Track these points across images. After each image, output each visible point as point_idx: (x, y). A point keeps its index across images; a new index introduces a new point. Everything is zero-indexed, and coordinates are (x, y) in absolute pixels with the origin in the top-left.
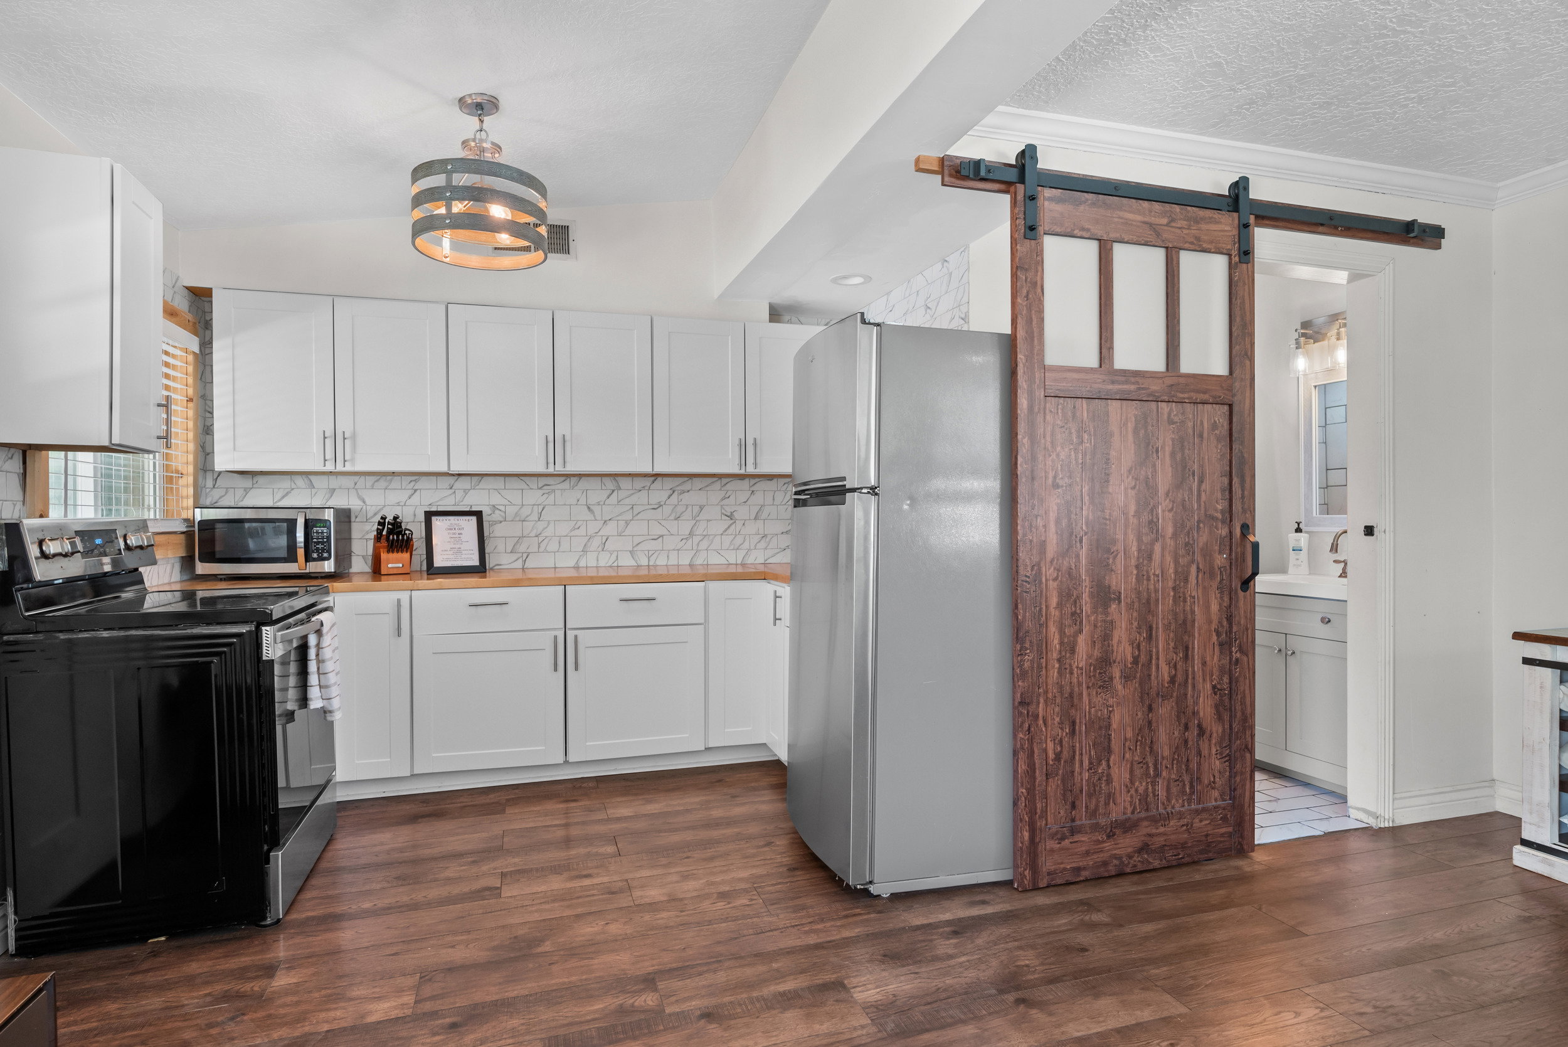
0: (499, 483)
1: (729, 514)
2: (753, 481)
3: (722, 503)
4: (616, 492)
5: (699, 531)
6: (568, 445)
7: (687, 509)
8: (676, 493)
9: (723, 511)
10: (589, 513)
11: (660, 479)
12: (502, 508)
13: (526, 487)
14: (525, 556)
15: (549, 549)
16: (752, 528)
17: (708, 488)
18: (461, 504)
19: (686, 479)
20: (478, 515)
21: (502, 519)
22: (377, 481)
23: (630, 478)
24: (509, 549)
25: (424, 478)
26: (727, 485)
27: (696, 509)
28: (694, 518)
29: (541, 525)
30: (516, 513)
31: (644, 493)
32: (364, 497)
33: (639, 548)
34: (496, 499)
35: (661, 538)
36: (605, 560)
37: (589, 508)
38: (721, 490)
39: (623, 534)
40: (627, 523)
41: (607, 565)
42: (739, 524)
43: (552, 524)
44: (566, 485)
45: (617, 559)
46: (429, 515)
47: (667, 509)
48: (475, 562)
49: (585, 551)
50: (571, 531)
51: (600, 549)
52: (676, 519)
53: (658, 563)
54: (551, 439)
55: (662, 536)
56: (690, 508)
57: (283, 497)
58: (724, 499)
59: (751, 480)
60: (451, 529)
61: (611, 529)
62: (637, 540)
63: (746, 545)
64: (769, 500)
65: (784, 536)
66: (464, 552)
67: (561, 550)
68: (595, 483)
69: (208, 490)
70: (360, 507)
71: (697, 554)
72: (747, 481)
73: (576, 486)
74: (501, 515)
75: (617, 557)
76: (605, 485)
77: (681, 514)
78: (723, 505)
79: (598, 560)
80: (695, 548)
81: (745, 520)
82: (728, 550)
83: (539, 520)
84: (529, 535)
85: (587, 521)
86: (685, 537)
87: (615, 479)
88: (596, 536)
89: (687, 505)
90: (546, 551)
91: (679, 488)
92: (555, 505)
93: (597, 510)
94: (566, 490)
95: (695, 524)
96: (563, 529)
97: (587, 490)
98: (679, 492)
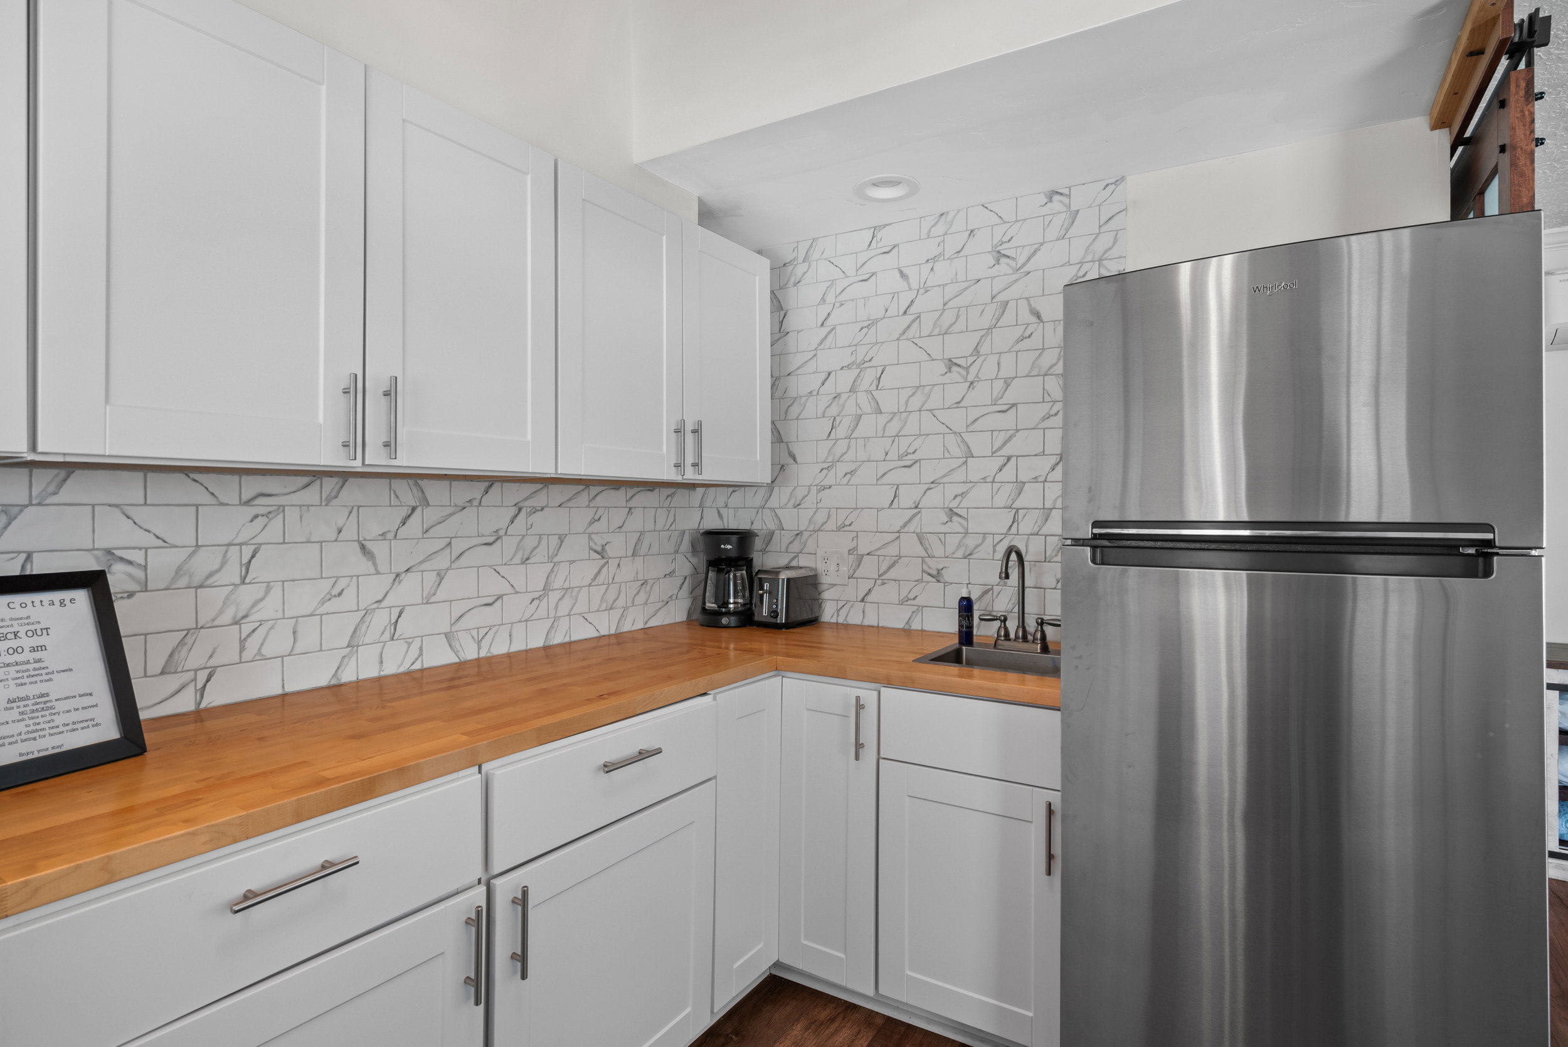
0: (130, 489)
1: (599, 549)
2: (630, 492)
3: (590, 530)
4: (418, 511)
5: (558, 580)
7: (538, 542)
8: (524, 511)
9: (592, 544)
10: (363, 559)
12: (137, 557)
13: (209, 499)
14: (202, 676)
15: (267, 651)
16: (628, 571)
17: (569, 504)
19: (539, 486)
21: (133, 587)
23: (447, 483)
24: (155, 666)
26: (598, 498)
27: (554, 541)
28: (550, 559)
29: (247, 595)
30: (179, 569)
31: (471, 513)
33: (462, 624)
35: (499, 602)
36: (396, 661)
37: (363, 547)
38: (588, 506)
39: (432, 599)
40: (441, 576)
41: (400, 671)
42: (613, 563)
43: (277, 590)
44: (311, 495)
45: (421, 654)
47: (509, 543)
49: (353, 646)
50: (323, 602)
51: (387, 636)
52: (523, 563)
53: (495, 651)
55: (500, 597)
56: (545, 539)
58: (594, 521)
59: (628, 490)
61: (410, 589)
62: (459, 608)
63: (621, 602)
64: (650, 526)
65: (668, 579)
66: (60, 706)
67: (297, 649)
68: (376, 491)
71: (555, 624)
72: (622, 491)
73: (336, 497)
74: (130, 575)
75: (421, 649)
76: (397, 497)
77: (532, 552)
78: (592, 533)
79: (382, 662)
80: (552, 615)
81: (621, 558)
82: (598, 611)
83: (243, 582)
84: (216, 623)
85: (358, 576)
86: (537, 595)
87: (417, 484)
88: (378, 608)
89: (540, 535)
90: (260, 657)
91: (529, 503)
92: (284, 543)
93: (379, 549)
94: (310, 508)
95: (552, 570)
96: (303, 599)
97: (359, 507)
98: (529, 510)
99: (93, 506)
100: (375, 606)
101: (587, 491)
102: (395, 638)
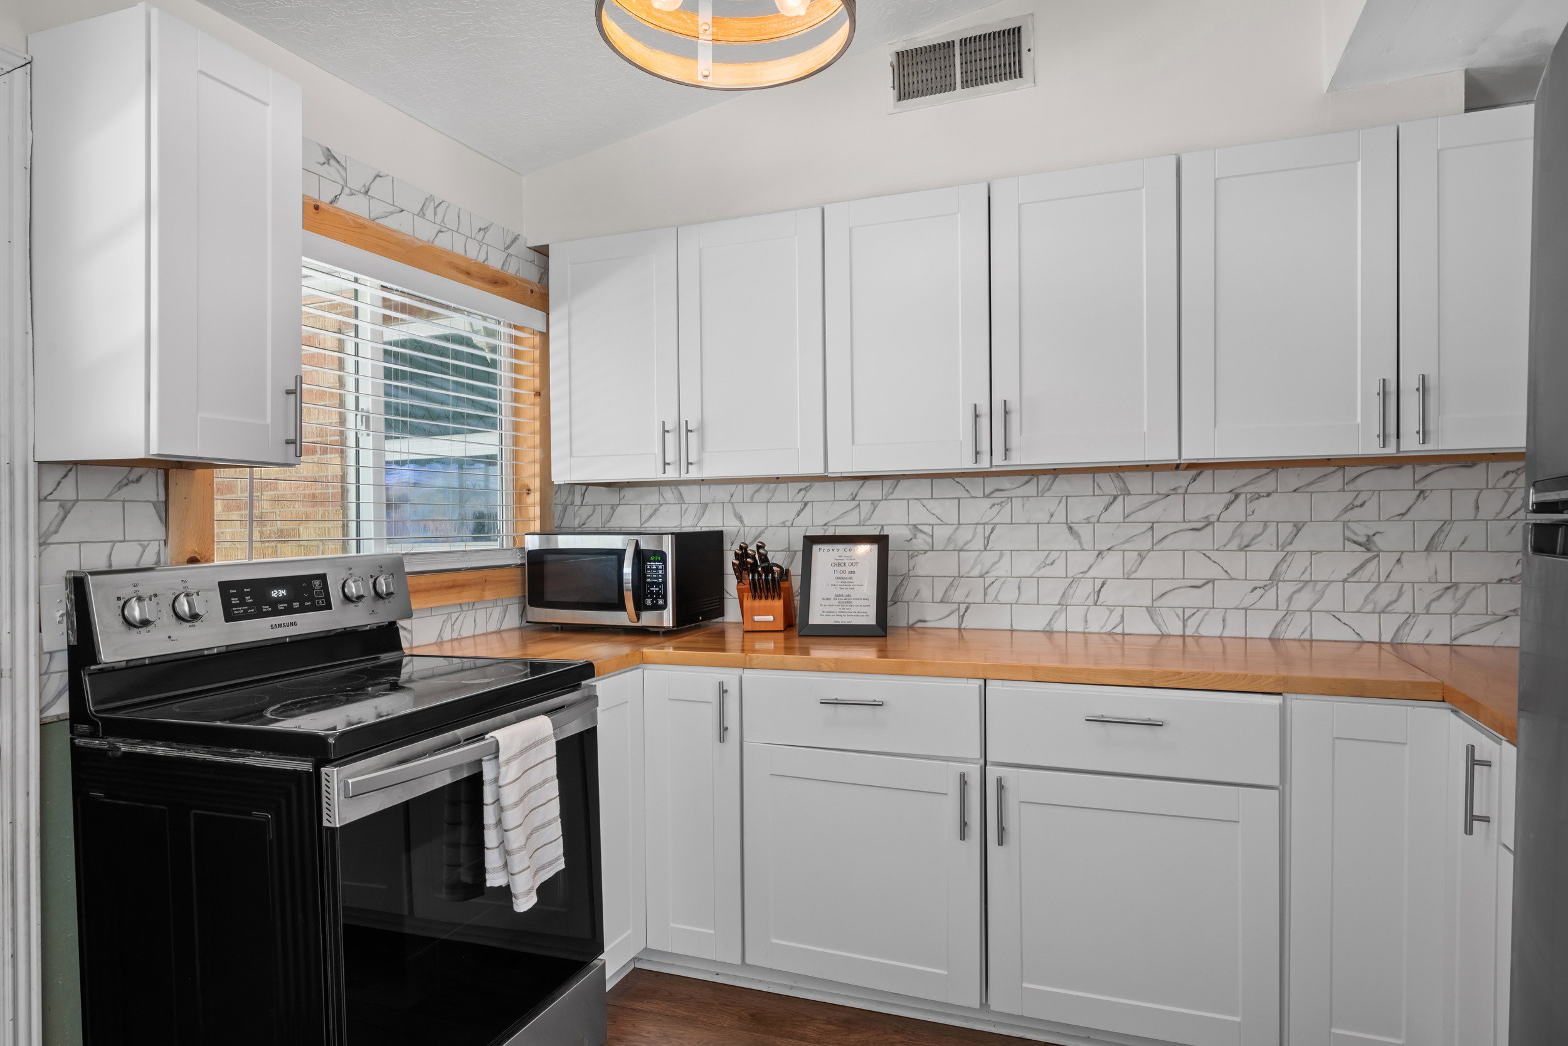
0: (924, 489)
1: (1362, 539)
2: (1421, 471)
3: (1345, 517)
4: (1120, 499)
5: (1293, 572)
6: (1014, 419)
7: (1264, 530)
8: (1242, 498)
9: (1348, 533)
10: (1071, 538)
11: (1208, 473)
12: (928, 529)
13: (965, 494)
14: (963, 607)
15: (1001, 599)
16: (1417, 568)
17: (1311, 489)
18: (868, 523)
19: (1264, 471)
20: (881, 541)
21: (927, 548)
22: (758, 491)
23: (1148, 474)
24: (938, 596)
25: (817, 485)
26: (1359, 481)
27: (1286, 530)
28: (1281, 548)
29: (989, 558)
30: (949, 538)
31: (1177, 500)
32: (742, 513)
33: (1164, 601)
34: (919, 515)
35: (1210, 586)
36: (1100, 621)
37: (1070, 528)
38: (1342, 490)
39: (1134, 576)
40: (1142, 555)
41: (1104, 631)
42: (1387, 562)
43: (1007, 555)
44: (1031, 489)
45: (1122, 621)
46: (811, 541)
47: (1223, 530)
48: (870, 619)
49: (1063, 605)
50: (1039, 568)
51: (1091, 601)
52: (1240, 550)
53: (1203, 631)
54: (984, 410)
55: (1212, 581)
56: (1272, 526)
57: (651, 516)
58: (1351, 507)
59: (1417, 468)
60: (839, 565)
61: (1111, 565)
62: (1161, 587)
63: (1405, 604)
64: (1464, 512)
66: (855, 603)
67: (1022, 600)
68: (1084, 484)
69: (576, 508)
70: (736, 529)
71: (1288, 618)
73: (1049, 490)
74: (924, 540)
75: (1122, 616)
76: (1100, 488)
77: (1253, 539)
78: (1349, 521)
79: (1086, 622)
80: (1283, 606)
81: (1402, 552)
82: (1358, 612)
83: (985, 550)
84: (970, 575)
85: (1067, 551)
86: (1262, 584)
87: (1118, 477)
88: (1083, 578)
89: (1266, 522)
90: (997, 602)
91: (1250, 488)
92: (1012, 523)
93: (1085, 531)
94: (1030, 498)
95: (1283, 559)
96: (1026, 565)
97: (1067, 497)
98: (1249, 496)
99: (908, 500)
100: (1081, 575)
101: (1340, 473)
102: (1098, 603)
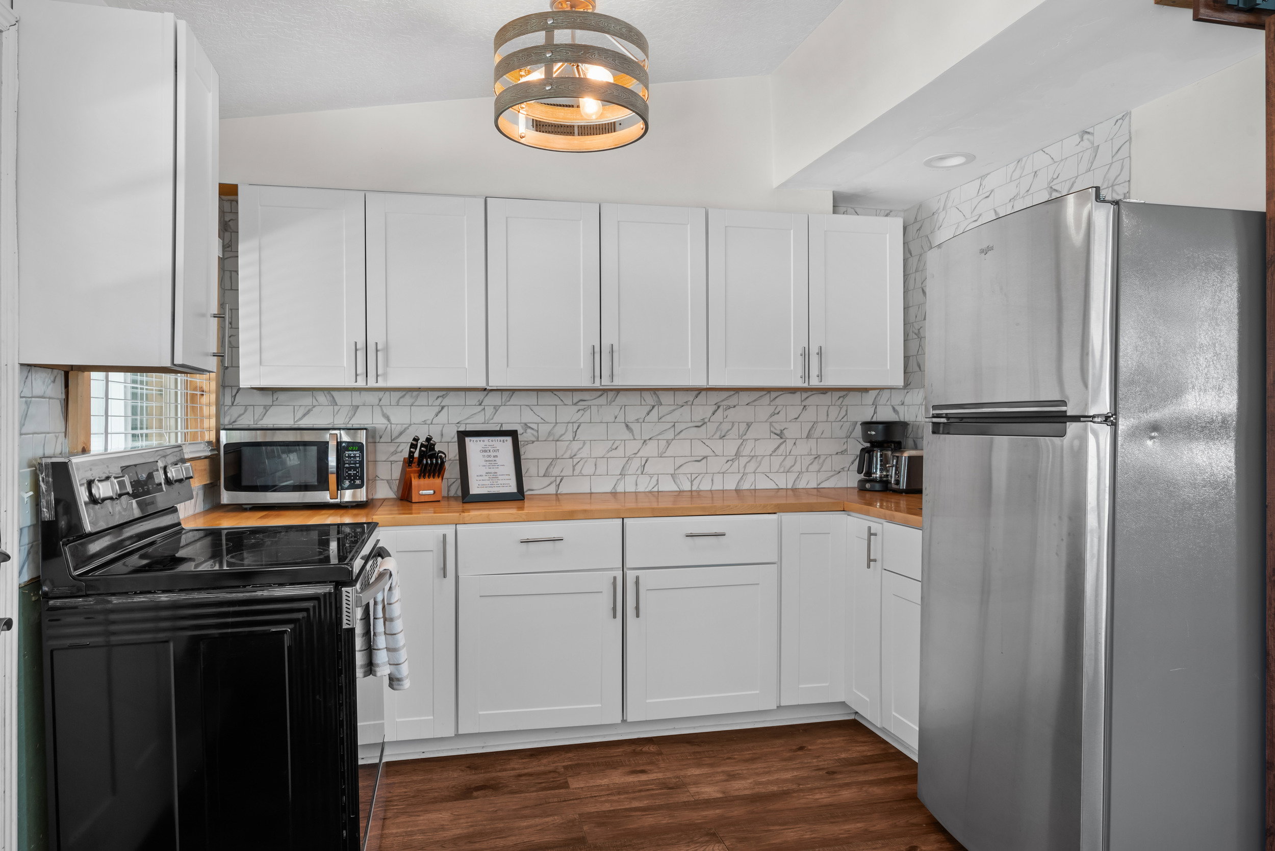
0: (532, 399)
1: (778, 432)
2: (805, 395)
3: (771, 420)
4: (656, 407)
5: (747, 451)
6: (616, 355)
7: (732, 427)
8: (721, 408)
9: (772, 429)
10: (627, 432)
11: (704, 393)
12: (535, 426)
13: (560, 402)
14: (558, 479)
15: (584, 472)
16: (803, 448)
17: (755, 403)
18: (491, 422)
19: (733, 393)
20: (513, 434)
21: (534, 439)
22: (403, 397)
23: (672, 393)
24: (542, 473)
25: (452, 393)
26: (777, 399)
27: (743, 427)
28: (740, 437)
29: (576, 445)
30: (550, 433)
31: (687, 409)
32: (388, 414)
33: (681, 471)
34: (528, 417)
35: (705, 460)
36: (645, 485)
37: (627, 426)
38: (769, 405)
39: (664, 455)
40: (669, 442)
41: (647, 490)
42: (790, 443)
43: (588, 444)
44: (602, 400)
45: (658, 484)
46: (462, 435)
47: (712, 427)
48: (513, 489)
49: (622, 474)
50: (608, 452)
51: (639, 472)
52: (720, 438)
53: (702, 488)
54: (597, 348)
55: (705, 457)
56: (736, 425)
57: (304, 415)
58: (773, 414)
59: (803, 393)
60: (486, 451)
61: (651, 449)
62: (679, 461)
63: (797, 468)
64: (823, 417)
65: (839, 456)
66: (499, 477)
67: (596, 474)
68: (635, 398)
69: (226, 408)
70: (384, 426)
71: (744, 477)
72: (798, 394)
73: (614, 401)
74: (533, 434)
75: (658, 480)
76: (645, 400)
77: (727, 432)
78: (772, 422)
79: (637, 485)
80: (742, 470)
81: (796, 439)
82: (777, 472)
83: (574, 440)
84: (563, 457)
85: (625, 440)
86: (731, 458)
87: (655, 393)
89: (733, 422)
90: (581, 474)
91: (725, 403)
92: (591, 422)
93: (635, 427)
94: (603, 406)
95: (742, 444)
96: (600, 449)
97: (625, 406)
98: (725, 407)
99: (521, 406)
100: (633, 456)
101: (768, 395)
102: (644, 473)
